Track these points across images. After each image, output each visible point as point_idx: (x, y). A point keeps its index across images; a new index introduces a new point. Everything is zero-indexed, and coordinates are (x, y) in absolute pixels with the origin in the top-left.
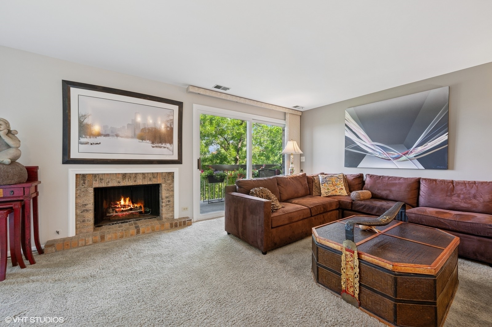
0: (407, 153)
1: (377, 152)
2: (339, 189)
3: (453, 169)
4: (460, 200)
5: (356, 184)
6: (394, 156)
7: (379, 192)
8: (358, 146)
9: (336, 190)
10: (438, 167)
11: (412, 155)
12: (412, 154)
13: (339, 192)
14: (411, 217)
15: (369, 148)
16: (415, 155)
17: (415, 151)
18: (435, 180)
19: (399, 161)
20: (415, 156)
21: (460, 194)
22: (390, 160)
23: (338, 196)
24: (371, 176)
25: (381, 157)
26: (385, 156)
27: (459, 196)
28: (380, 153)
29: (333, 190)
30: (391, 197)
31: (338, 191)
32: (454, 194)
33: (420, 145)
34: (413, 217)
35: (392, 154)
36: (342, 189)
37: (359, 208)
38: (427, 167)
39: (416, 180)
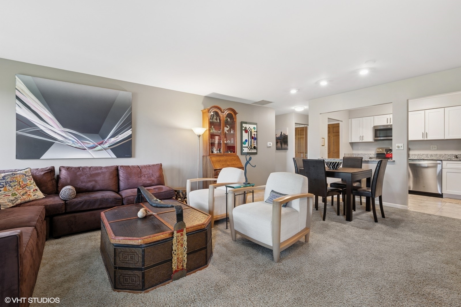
0: (102, 143)
1: (70, 140)
2: (32, 190)
3: (134, 157)
4: (146, 179)
5: (49, 181)
6: (89, 146)
7: (83, 184)
9: (28, 194)
10: (126, 155)
11: (106, 145)
12: (107, 144)
13: (34, 195)
15: (58, 134)
16: (109, 145)
17: (109, 141)
18: (129, 167)
19: (94, 151)
20: (109, 147)
21: (145, 174)
22: (85, 149)
23: (33, 201)
24: (68, 169)
25: (74, 146)
26: (80, 145)
27: (145, 177)
28: (73, 142)
29: (23, 195)
31: (32, 194)
32: (142, 176)
33: (113, 136)
35: (87, 143)
36: (36, 190)
37: (76, 207)
38: (119, 156)
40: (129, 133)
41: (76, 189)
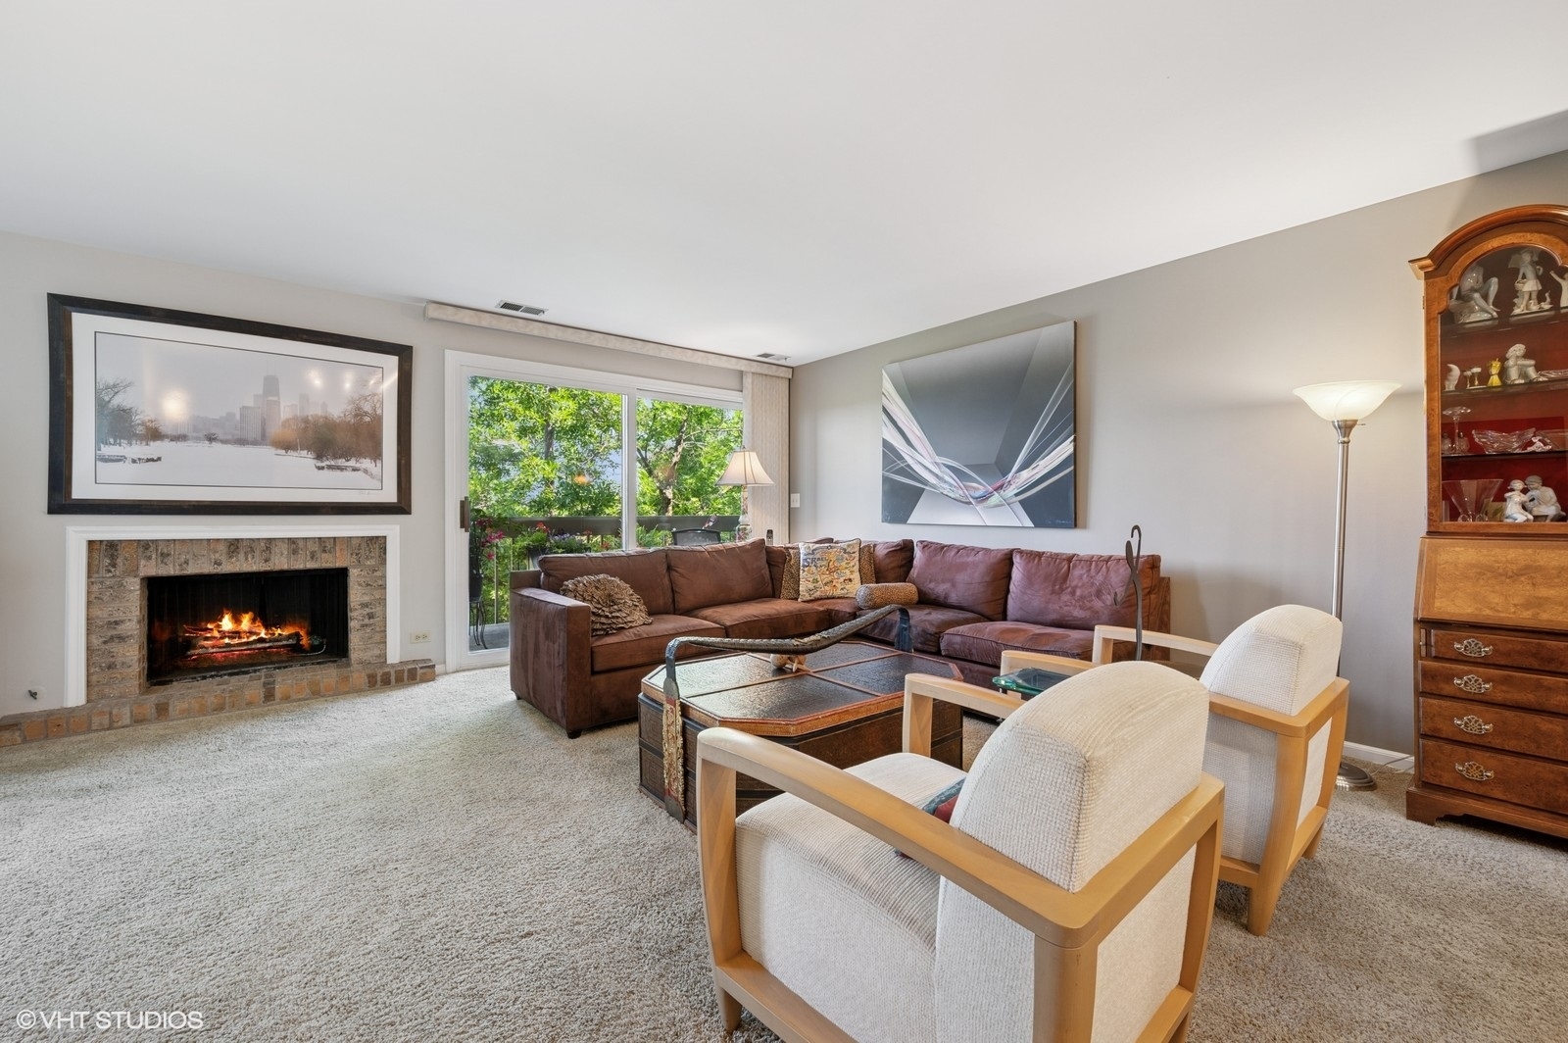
0: (1001, 487)
1: (945, 482)
2: (842, 580)
3: (1085, 527)
4: (1074, 602)
5: (893, 568)
6: (977, 494)
7: (932, 585)
8: (909, 466)
9: (833, 585)
10: (1058, 521)
11: (1010, 492)
12: (1012, 487)
13: (840, 589)
14: (954, 644)
15: (930, 471)
16: (1016, 491)
17: (1017, 480)
18: (1040, 555)
19: (987, 507)
20: (1016, 495)
21: (1076, 587)
22: (970, 503)
23: (839, 598)
24: (926, 545)
25: (953, 496)
26: (961, 492)
27: (1073, 593)
28: (951, 485)
29: (826, 584)
30: (953, 599)
31: (839, 586)
32: (1067, 588)
33: (1025, 466)
34: (957, 643)
35: (974, 488)
36: (850, 580)
38: (1040, 522)
39: (1006, 554)
40: (1066, 449)
41: (920, 592)
